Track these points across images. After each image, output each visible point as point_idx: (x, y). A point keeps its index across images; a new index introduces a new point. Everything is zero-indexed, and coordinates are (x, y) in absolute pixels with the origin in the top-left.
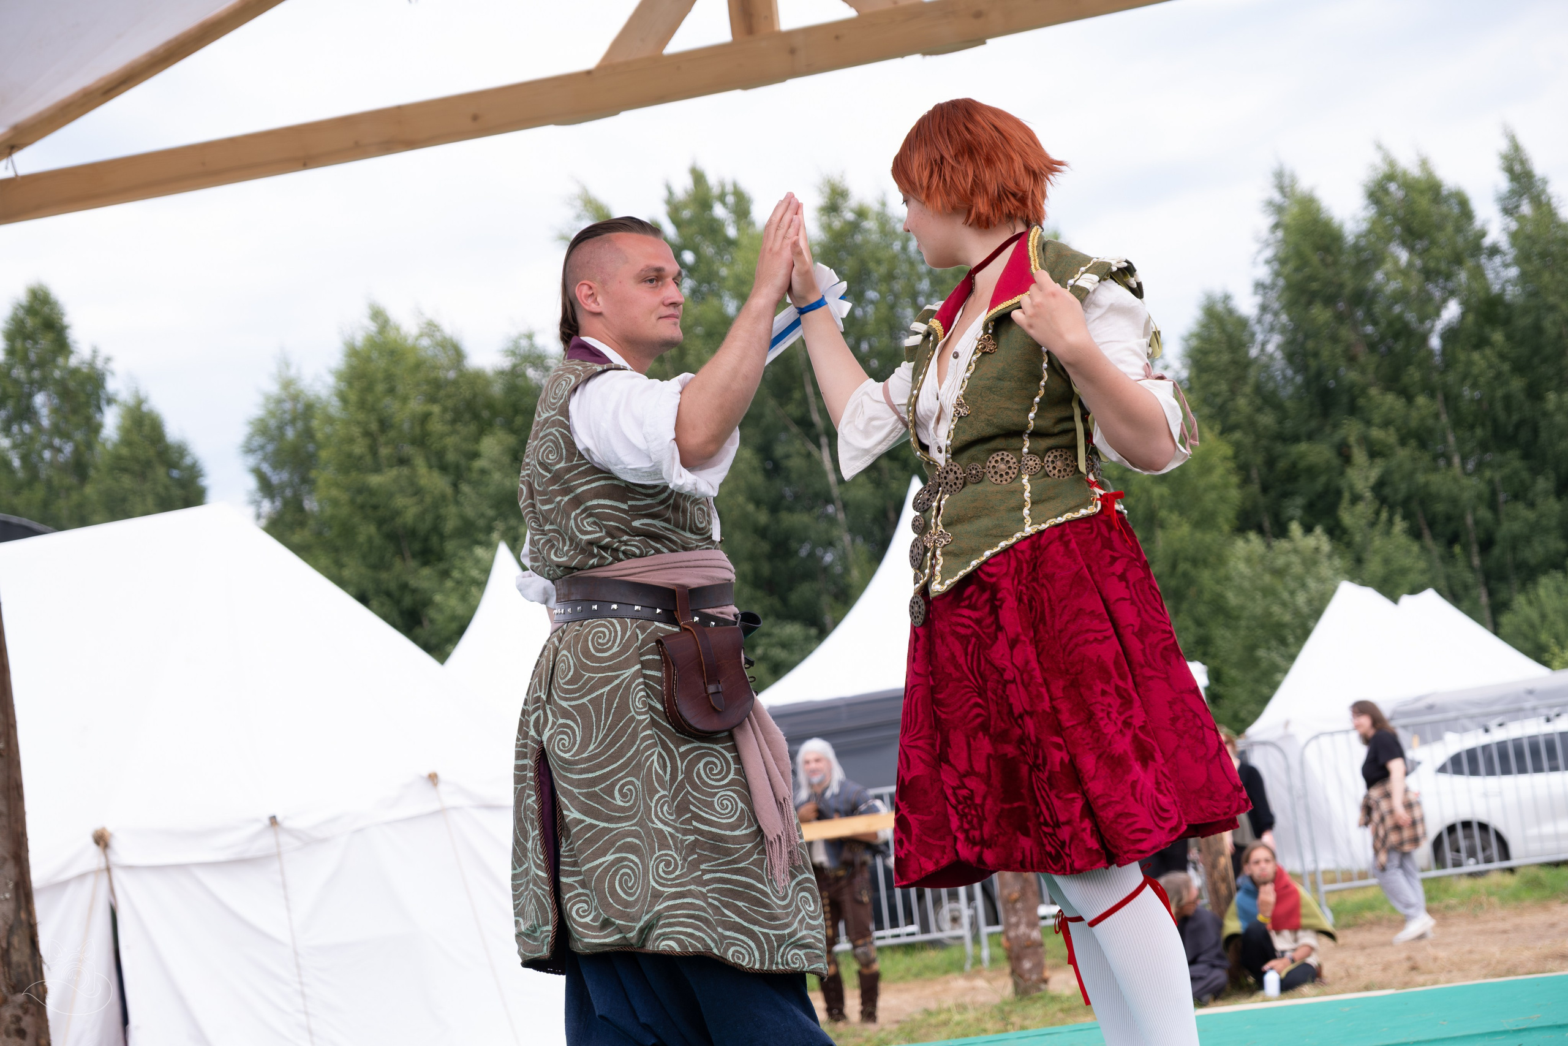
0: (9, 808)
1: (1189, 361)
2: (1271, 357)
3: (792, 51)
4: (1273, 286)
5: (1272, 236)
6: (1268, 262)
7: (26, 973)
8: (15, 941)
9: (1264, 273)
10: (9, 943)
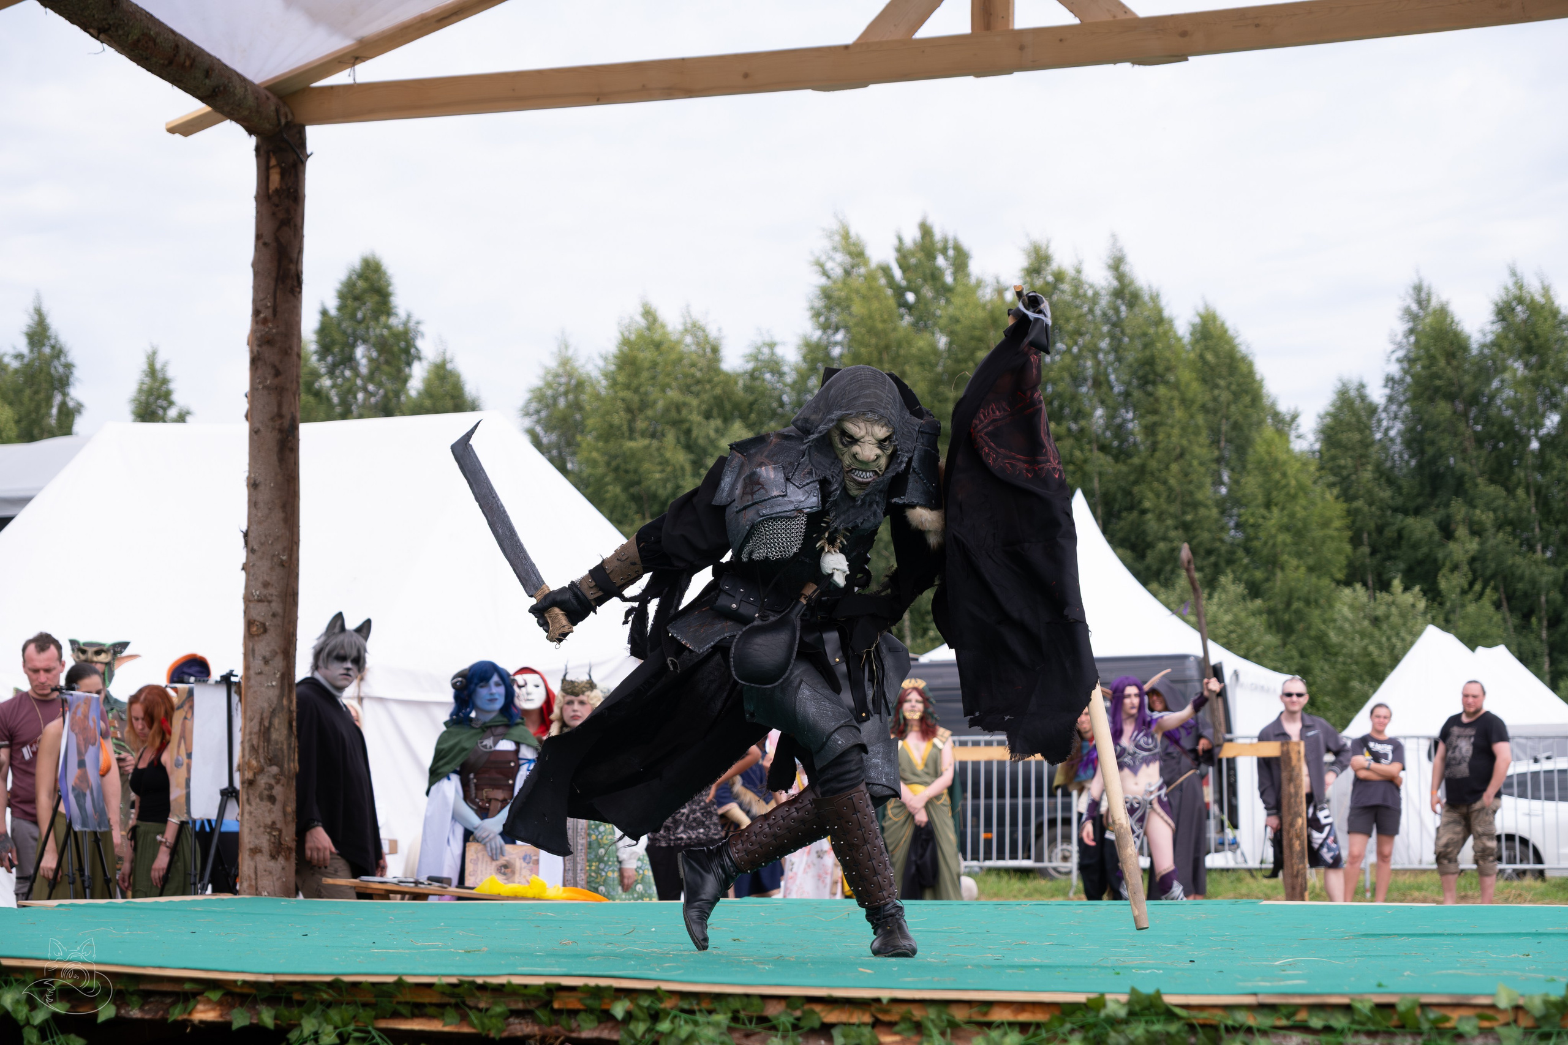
0: (285, 612)
1: (1322, 436)
2: (1392, 440)
3: (1022, 48)
4: (1402, 381)
5: (1405, 340)
6: (1399, 361)
7: (281, 750)
8: (276, 721)
9: (1395, 369)
10: (270, 723)
